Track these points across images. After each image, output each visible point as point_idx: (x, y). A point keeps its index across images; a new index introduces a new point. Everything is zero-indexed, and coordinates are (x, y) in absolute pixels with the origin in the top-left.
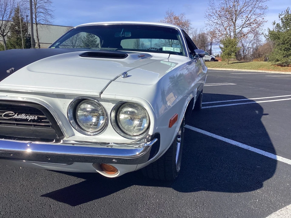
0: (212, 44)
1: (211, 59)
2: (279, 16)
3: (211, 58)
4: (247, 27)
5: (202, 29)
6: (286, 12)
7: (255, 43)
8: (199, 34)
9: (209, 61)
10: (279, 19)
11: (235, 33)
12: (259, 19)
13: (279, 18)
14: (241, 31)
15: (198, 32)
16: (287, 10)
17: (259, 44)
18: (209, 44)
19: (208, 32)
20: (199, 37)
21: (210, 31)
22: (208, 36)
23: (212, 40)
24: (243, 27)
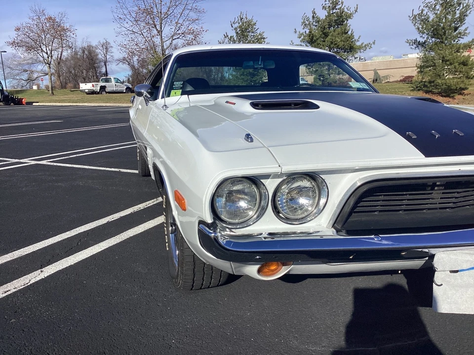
0: (107, 64)
1: (126, 89)
2: (232, 25)
3: (126, 87)
4: (178, 38)
5: (85, 40)
6: (239, 18)
8: (83, 48)
9: (122, 92)
10: (232, 28)
11: (163, 48)
12: (194, 27)
14: (171, 44)
15: (79, 45)
16: (240, 16)
18: (103, 64)
19: (97, 44)
20: (84, 52)
21: (99, 42)
22: (98, 51)
23: (106, 57)
24: (174, 38)
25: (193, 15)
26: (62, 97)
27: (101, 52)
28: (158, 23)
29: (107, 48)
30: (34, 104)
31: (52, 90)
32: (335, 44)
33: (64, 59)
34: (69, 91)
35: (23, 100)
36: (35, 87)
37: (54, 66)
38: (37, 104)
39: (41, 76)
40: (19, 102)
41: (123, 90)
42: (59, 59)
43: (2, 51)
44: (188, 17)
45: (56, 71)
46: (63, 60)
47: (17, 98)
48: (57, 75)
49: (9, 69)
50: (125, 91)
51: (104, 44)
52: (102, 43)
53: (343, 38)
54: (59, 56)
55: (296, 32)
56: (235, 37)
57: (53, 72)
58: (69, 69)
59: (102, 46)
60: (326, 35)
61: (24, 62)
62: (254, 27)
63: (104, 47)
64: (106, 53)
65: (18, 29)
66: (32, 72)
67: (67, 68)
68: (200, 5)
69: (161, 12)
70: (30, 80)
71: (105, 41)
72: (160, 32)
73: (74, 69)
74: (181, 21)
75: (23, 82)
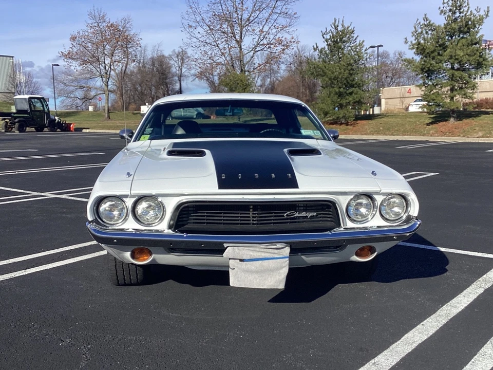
0: (182, 78)
1: (197, 115)
2: (323, 36)
3: (196, 113)
4: (262, 50)
5: (157, 47)
6: (333, 26)
7: (267, 76)
8: (152, 58)
9: (192, 119)
10: (323, 40)
11: (242, 63)
12: (285, 36)
13: (324, 38)
14: (252, 57)
15: (149, 54)
16: (334, 24)
17: (275, 79)
18: (176, 78)
19: (171, 53)
20: (153, 64)
21: (174, 51)
22: (172, 62)
23: (181, 69)
24: (256, 50)
25: (282, 21)
26: (117, 122)
27: (176, 64)
28: (237, 31)
29: (182, 59)
30: (84, 131)
31: (109, 112)
32: (457, 59)
33: (129, 73)
34: (131, 114)
35: (72, 126)
36: (91, 109)
37: (116, 81)
38: (87, 131)
39: (100, 94)
40: (66, 128)
41: (193, 116)
42: (123, 73)
43: (54, 64)
44: (275, 24)
45: (118, 88)
46: (127, 74)
47: (65, 123)
48: (119, 93)
49: (63, 85)
50: (195, 117)
51: (179, 53)
52: (177, 53)
53: (469, 51)
54: (124, 68)
55: (406, 43)
56: (326, 49)
57: (115, 88)
58: (134, 85)
59: (177, 56)
60: (444, 47)
61: (80, 77)
62: (352, 35)
63: (180, 57)
64: (182, 66)
65: (73, 38)
66: (89, 89)
67: (132, 84)
68: (292, 8)
69: (241, 19)
70: (86, 99)
71: (181, 50)
72: (239, 43)
73: (140, 85)
74: (266, 29)
75: (78, 101)
